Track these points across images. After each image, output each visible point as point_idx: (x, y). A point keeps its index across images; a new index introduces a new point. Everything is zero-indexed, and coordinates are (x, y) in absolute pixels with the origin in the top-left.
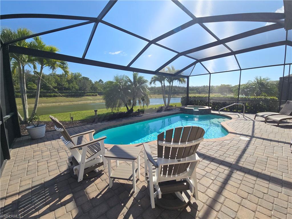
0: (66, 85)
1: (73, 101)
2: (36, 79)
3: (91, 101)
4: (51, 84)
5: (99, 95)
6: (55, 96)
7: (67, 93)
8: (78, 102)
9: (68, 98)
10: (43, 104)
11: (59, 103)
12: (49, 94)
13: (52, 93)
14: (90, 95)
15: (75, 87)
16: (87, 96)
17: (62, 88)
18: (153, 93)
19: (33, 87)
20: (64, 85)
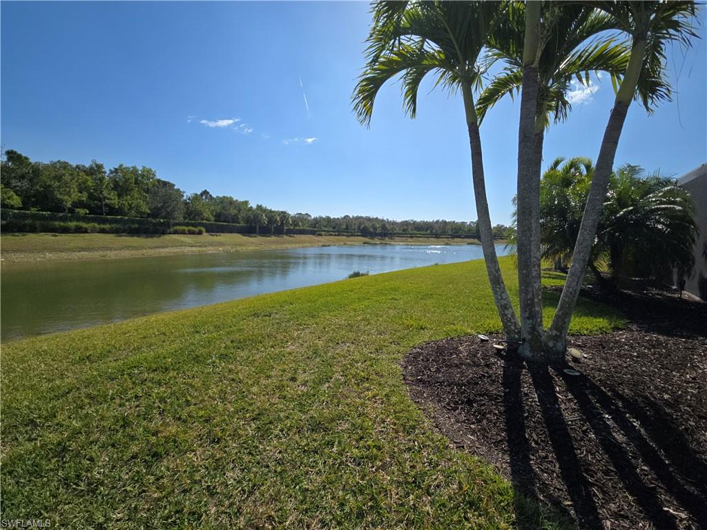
0: (113, 199)
1: (142, 248)
2: (13, 175)
3: (194, 249)
4: (69, 194)
5: (207, 231)
6: (79, 230)
7: (116, 221)
8: (157, 250)
9: (120, 236)
10: (48, 255)
11: (101, 253)
12: (62, 224)
13: (71, 221)
14: (183, 233)
15: (138, 206)
16: (176, 232)
17: (100, 208)
18: (337, 233)
19: (9, 199)
20: (105, 198)
